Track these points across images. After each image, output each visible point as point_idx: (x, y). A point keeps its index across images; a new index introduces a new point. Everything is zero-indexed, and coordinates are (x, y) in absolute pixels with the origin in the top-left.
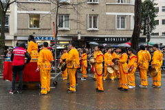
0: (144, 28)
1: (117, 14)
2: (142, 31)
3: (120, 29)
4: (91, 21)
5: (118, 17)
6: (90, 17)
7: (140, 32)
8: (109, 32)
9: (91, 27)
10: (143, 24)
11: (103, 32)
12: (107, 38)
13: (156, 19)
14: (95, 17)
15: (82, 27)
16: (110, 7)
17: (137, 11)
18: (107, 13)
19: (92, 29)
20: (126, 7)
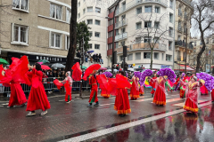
3: (55, 47)
5: (53, 34)
7: (74, 53)
8: (41, 50)
10: (78, 46)
11: (34, 48)
12: (39, 56)
13: (89, 42)
14: (23, 29)
16: (43, 20)
19: (19, 42)
20: (62, 25)
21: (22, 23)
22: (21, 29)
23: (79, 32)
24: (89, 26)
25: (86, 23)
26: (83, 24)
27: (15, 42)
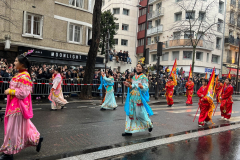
0: (102, 46)
1: (70, 20)
2: (100, 49)
3: (73, 42)
5: (72, 25)
6: (29, 17)
7: (97, 51)
8: (57, 44)
9: (30, 32)
10: (101, 40)
11: (49, 42)
14: (37, 18)
15: (13, 29)
16: (60, 9)
17: (95, 22)
18: (56, 17)
19: (32, 35)
20: (83, 14)
21: (36, 11)
22: (35, 19)
23: (103, 24)
24: (115, 16)
25: (112, 12)
26: (108, 14)
27: (27, 35)
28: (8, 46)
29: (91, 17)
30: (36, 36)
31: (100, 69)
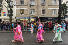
0: (63, 14)
1: (52, 9)
4: (42, 11)
6: (42, 10)
9: (42, 14)
15: (39, 14)
17: (60, 7)
18: (49, 9)
28: (38, 18)
29: (58, 6)
30: (44, 14)
31: (62, 21)
